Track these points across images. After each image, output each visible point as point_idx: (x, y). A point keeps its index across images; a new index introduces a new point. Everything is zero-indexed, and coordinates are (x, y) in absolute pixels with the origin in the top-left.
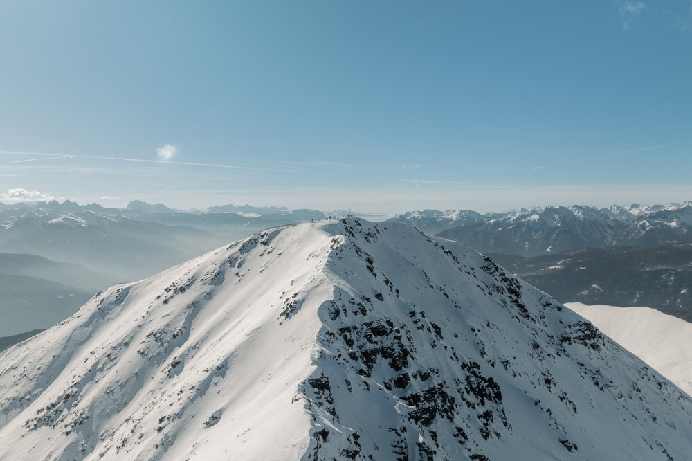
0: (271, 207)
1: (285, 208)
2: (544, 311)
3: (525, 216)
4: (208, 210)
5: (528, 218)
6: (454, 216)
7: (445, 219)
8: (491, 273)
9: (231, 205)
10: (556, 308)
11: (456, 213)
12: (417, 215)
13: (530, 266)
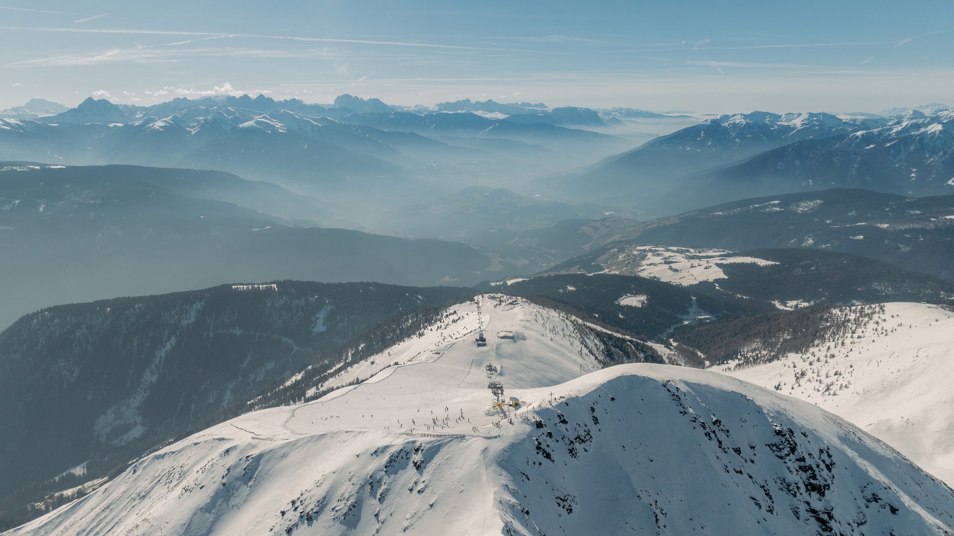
0: (523, 104)
1: (542, 105)
2: (866, 511)
3: (918, 126)
4: (437, 108)
5: (922, 130)
6: (798, 123)
7: (783, 126)
8: (781, 458)
9: (468, 100)
10: (888, 508)
11: (801, 118)
12: (738, 120)
13: (912, 212)
